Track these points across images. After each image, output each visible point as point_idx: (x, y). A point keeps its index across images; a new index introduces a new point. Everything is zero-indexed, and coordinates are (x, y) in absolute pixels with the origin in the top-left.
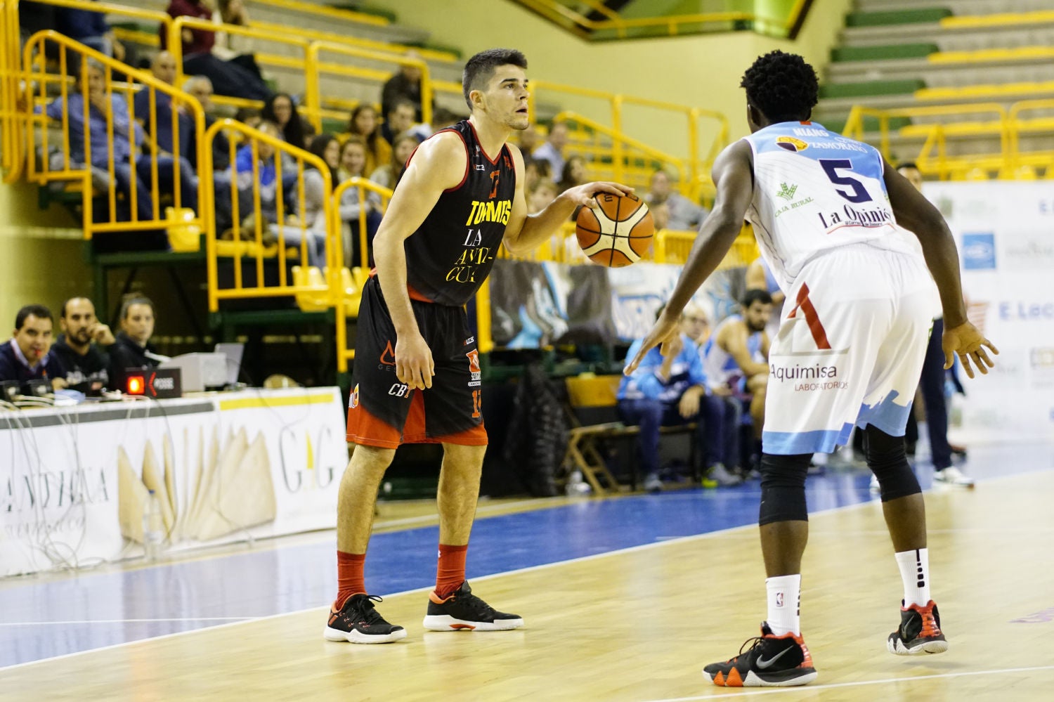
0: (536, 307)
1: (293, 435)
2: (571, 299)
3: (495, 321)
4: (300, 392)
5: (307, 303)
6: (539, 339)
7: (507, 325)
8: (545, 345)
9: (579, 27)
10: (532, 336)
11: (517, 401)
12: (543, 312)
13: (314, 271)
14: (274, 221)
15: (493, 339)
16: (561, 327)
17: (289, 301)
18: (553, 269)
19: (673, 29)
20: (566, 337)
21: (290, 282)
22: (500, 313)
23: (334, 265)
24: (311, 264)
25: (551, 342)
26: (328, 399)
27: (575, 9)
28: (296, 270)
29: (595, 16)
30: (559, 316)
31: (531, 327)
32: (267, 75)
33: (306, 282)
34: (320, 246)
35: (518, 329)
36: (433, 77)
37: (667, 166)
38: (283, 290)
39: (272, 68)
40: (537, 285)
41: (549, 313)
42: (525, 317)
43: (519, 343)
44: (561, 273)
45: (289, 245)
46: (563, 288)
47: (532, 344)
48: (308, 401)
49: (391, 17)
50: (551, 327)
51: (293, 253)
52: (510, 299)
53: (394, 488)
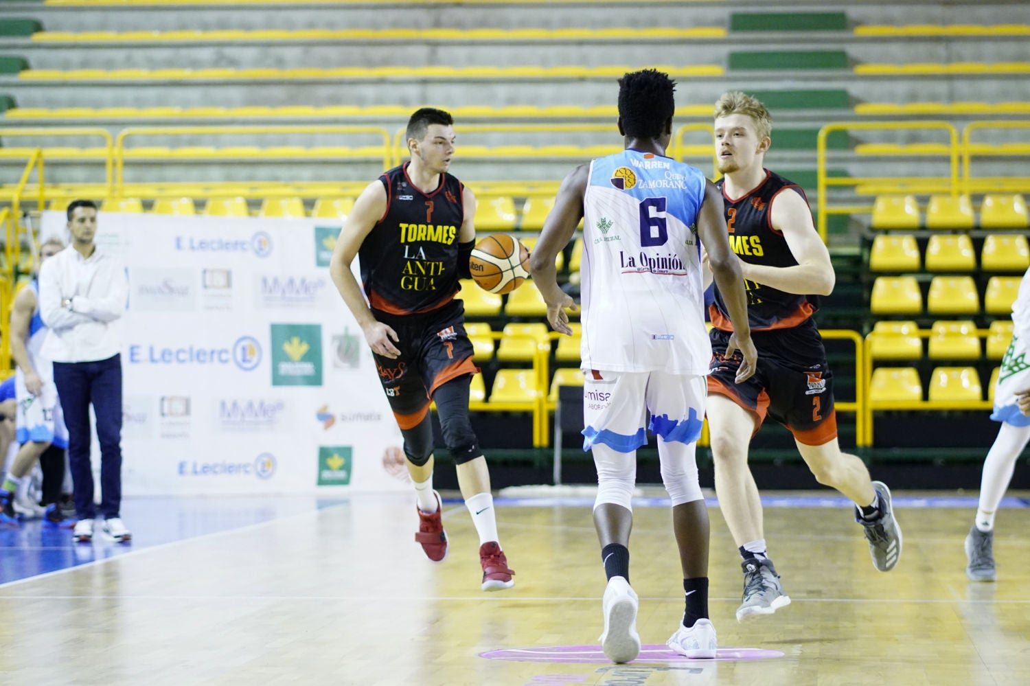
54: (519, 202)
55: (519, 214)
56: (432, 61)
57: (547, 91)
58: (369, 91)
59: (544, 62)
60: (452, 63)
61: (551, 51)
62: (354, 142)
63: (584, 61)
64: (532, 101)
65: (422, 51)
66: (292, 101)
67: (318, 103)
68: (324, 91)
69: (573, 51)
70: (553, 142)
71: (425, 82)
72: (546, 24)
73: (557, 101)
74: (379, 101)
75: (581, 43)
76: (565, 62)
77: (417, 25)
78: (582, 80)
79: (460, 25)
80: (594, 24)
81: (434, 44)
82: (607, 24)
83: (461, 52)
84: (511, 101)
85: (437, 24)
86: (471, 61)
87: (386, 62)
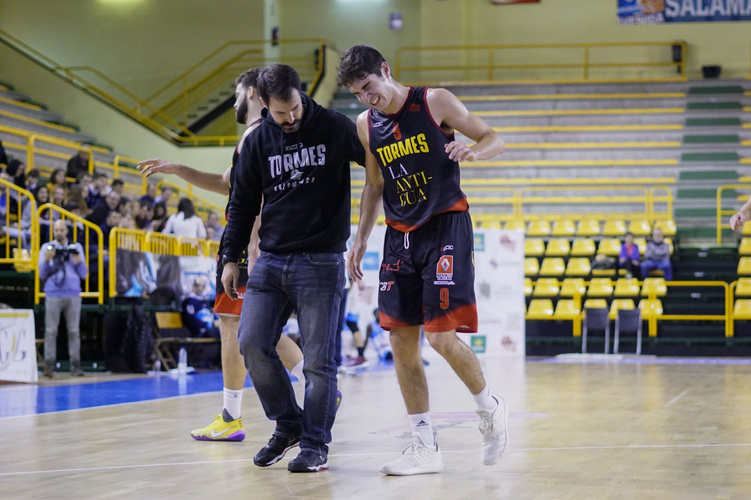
0: (140, 276)
1: (6, 333)
2: (159, 272)
3: (119, 281)
4: (11, 311)
5: (20, 267)
6: (142, 292)
7: (125, 284)
8: (145, 295)
9: (174, 139)
10: (137, 290)
11: (128, 323)
12: (144, 278)
13: (25, 251)
14: (5, 225)
15: (117, 290)
16: (153, 286)
17: (10, 267)
18: (150, 256)
19: (222, 143)
20: (155, 292)
21: (12, 256)
22: (122, 277)
23: (35, 249)
24: (23, 247)
25: (148, 294)
26: (26, 316)
27: (173, 131)
28: (15, 250)
29: (182, 134)
30: (153, 280)
31: (138, 285)
32: (7, 152)
33: (20, 256)
34: (28, 239)
35: (131, 286)
36: (95, 159)
37: (215, 211)
38: (7, 260)
39: (11, 149)
40: (141, 264)
41: (147, 278)
42: (134, 280)
43: (131, 293)
44: (155, 259)
45: (12, 238)
46: (155, 266)
47: (138, 294)
48: (15, 316)
49: (77, 129)
50: (148, 286)
51: (14, 242)
52: (127, 270)
53: (61, 365)
54: (576, 223)
55: (577, 228)
56: (543, 158)
57: (595, 172)
58: (512, 172)
59: (595, 158)
60: (553, 159)
61: (598, 153)
62: (503, 195)
63: (614, 158)
64: (589, 176)
65: (538, 154)
66: (476, 177)
67: (487, 177)
68: (491, 172)
69: (609, 153)
70: (597, 194)
71: (538, 168)
72: (598, 141)
73: (599, 176)
74: (517, 177)
75: (612, 149)
76: (605, 158)
77: (537, 141)
78: (611, 166)
79: (557, 141)
80: (619, 141)
81: (543, 151)
82: (626, 140)
83: (556, 154)
84: (579, 176)
85: (546, 141)
86: (561, 158)
87: (522, 159)
